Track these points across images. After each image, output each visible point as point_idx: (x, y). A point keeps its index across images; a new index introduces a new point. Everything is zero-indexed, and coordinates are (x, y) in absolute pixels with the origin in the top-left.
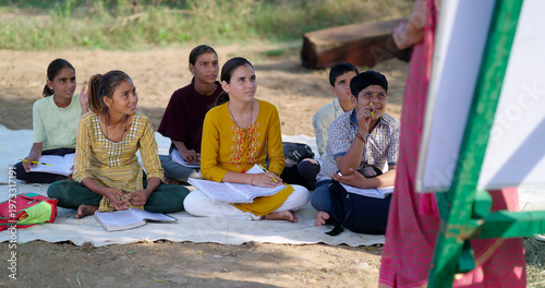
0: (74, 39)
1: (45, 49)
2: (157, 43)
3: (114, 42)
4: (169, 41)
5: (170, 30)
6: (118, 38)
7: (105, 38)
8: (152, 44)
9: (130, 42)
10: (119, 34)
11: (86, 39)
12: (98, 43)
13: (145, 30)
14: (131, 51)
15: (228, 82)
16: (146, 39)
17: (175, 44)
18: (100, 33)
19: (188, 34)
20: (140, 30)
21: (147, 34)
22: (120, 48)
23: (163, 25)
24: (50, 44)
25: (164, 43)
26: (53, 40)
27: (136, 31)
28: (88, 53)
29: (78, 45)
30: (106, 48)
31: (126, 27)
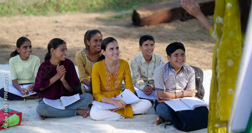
0: (19, 10)
1: (5, 15)
2: (60, 12)
3: (39, 11)
4: (66, 11)
5: (66, 5)
6: (41, 10)
7: (35, 10)
8: (58, 12)
9: (47, 11)
10: (41, 7)
11: (25, 10)
12: (31, 12)
13: (54, 5)
14: (48, 16)
15: (105, 50)
16: (55, 10)
17: (69, 12)
18: (32, 7)
19: (76, 7)
20: (52, 5)
21: (55, 7)
22: (42, 14)
23: (63, 3)
24: (8, 13)
25: (64, 12)
26: (9, 11)
27: (50, 6)
28: (27, 17)
29: (21, 14)
30: (35, 15)
31: (45, 4)
